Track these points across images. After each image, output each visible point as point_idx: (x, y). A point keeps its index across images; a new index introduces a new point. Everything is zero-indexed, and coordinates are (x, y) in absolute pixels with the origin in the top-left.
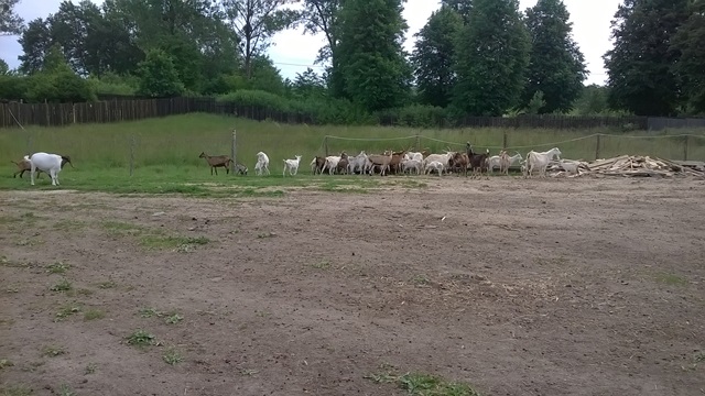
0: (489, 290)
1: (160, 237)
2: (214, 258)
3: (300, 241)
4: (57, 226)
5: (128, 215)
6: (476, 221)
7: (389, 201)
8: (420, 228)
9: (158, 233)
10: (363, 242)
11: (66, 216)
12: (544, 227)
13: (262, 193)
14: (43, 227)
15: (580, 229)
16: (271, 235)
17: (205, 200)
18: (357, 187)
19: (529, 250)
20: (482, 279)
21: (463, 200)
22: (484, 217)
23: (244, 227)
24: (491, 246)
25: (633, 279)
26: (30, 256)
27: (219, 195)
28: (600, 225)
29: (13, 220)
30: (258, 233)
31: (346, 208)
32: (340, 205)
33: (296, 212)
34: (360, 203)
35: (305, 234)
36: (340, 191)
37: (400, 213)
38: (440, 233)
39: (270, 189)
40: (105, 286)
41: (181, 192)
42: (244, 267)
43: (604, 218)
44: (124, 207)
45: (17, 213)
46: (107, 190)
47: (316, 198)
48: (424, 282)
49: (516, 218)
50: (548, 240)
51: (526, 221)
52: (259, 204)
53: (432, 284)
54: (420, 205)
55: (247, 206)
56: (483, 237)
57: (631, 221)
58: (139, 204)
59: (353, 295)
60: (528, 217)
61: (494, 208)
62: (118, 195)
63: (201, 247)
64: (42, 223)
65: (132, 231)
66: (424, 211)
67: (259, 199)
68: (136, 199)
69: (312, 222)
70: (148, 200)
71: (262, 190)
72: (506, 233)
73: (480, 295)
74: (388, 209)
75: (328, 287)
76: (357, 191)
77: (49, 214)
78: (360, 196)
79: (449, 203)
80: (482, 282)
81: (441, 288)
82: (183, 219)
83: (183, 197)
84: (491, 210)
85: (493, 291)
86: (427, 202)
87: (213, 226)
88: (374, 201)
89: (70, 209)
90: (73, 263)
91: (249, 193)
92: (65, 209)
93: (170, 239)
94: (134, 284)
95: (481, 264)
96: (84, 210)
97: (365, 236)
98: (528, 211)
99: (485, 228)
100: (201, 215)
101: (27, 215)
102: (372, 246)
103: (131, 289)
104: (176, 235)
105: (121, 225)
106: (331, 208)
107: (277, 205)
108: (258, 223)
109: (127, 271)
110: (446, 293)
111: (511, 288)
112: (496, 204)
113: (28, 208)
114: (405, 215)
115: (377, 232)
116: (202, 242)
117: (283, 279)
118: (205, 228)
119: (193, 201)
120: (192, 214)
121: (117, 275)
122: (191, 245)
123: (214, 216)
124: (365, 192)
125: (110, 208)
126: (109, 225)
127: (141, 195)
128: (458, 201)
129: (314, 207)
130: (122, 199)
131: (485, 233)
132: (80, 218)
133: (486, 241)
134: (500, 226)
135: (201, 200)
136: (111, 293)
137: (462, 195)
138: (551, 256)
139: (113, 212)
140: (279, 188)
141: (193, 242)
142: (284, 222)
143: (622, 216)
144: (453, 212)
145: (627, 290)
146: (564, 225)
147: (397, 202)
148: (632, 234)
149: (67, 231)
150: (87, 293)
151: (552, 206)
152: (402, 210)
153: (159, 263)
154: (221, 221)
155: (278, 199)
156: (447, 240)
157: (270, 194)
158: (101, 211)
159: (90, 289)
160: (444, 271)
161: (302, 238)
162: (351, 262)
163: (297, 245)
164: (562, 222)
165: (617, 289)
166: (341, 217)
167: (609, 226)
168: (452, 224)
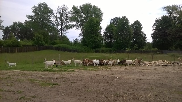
0: (136, 97)
1: (45, 83)
2: (61, 89)
3: (82, 84)
4: (17, 80)
5: (35, 77)
6: (126, 78)
7: (102, 73)
8: (113, 80)
9: (44, 82)
10: (99, 84)
11: (19, 77)
12: (144, 79)
13: (69, 71)
14: (13, 81)
15: (154, 80)
16: (74, 82)
17: (54, 73)
18: (93, 69)
19: (142, 86)
20: (133, 94)
21: (121, 72)
22: (128, 77)
23: (66, 80)
24: (132, 85)
25: (172, 93)
26: (11, 88)
27: (58, 71)
28: (158, 79)
29: (5, 79)
30: (70, 82)
31: (92, 75)
32: (90, 74)
33: (79, 76)
34: (95, 73)
35: (83, 82)
36: (89, 70)
37: (106, 76)
38: (118, 81)
39: (70, 69)
40: (34, 97)
41: (47, 71)
42: (69, 91)
43: (159, 77)
44: (33, 75)
45: (5, 77)
46: (28, 70)
47: (83, 72)
48: (118, 95)
49: (137, 77)
50: (147, 83)
51: (139, 78)
52: (69, 74)
53: (120, 95)
54: (111, 74)
55: (65, 74)
56: (129, 82)
57: (166, 78)
58: (37, 74)
59: (100, 99)
60: (139, 77)
61: (130, 74)
62: (31, 71)
63: (56, 86)
64: (13, 79)
65: (37, 81)
66: (112, 75)
67: (68, 72)
68: (36, 73)
69: (84, 78)
70: (39, 73)
71: (69, 70)
72: (135, 81)
73: (134, 98)
74: (103, 75)
75: (93, 97)
76: (93, 70)
77: (14, 77)
78: (94, 71)
79: (118, 73)
80: (133, 95)
81: (123, 96)
82: (50, 78)
83: (48, 72)
84: (129, 75)
85: (137, 97)
86: (112, 73)
87: (58, 80)
88: (98, 73)
89: (19, 75)
90: (23, 90)
91: (65, 71)
92: (18, 75)
93: (48, 84)
94: (41, 96)
95: (131, 90)
96: (23, 76)
97: (99, 82)
98: (139, 75)
99: (129, 80)
100: (54, 77)
101: (8, 77)
102: (101, 85)
103: (41, 98)
104: (49, 82)
105: (34, 80)
106: (88, 75)
107: (73, 74)
108: (70, 79)
109: (38, 93)
110: (125, 98)
111: (141, 96)
112: (130, 73)
113: (8, 75)
114: (108, 76)
115: (101, 81)
116: (56, 84)
117: (80, 95)
118: (56, 80)
119: (51, 73)
120: (52, 77)
121: (36, 94)
122: (54, 85)
123: (58, 77)
124: (95, 70)
125: (30, 75)
126: (31, 80)
127: (37, 71)
128: (120, 72)
129: (83, 74)
130: (32, 73)
131: (130, 81)
132: (22, 78)
133: (131, 83)
134: (133, 79)
135: (53, 73)
136: (36, 99)
137: (121, 71)
138: (149, 87)
139: (31, 76)
140: (73, 69)
141: (54, 84)
142: (77, 79)
143: (163, 76)
144: (120, 76)
145: (171, 96)
146: (149, 79)
147: (104, 73)
148: (167, 81)
149: (20, 81)
150: (29, 99)
151: (144, 74)
152: (106, 75)
153: (46, 90)
154: (60, 78)
155: (73, 72)
156: (120, 83)
157: (71, 71)
158: (27, 76)
159: (30, 98)
160: (123, 92)
161: (82, 83)
162: (97, 90)
163: (81, 85)
164: (149, 78)
165: (168, 96)
166: (91, 77)
167: (161, 79)
168: (120, 79)
